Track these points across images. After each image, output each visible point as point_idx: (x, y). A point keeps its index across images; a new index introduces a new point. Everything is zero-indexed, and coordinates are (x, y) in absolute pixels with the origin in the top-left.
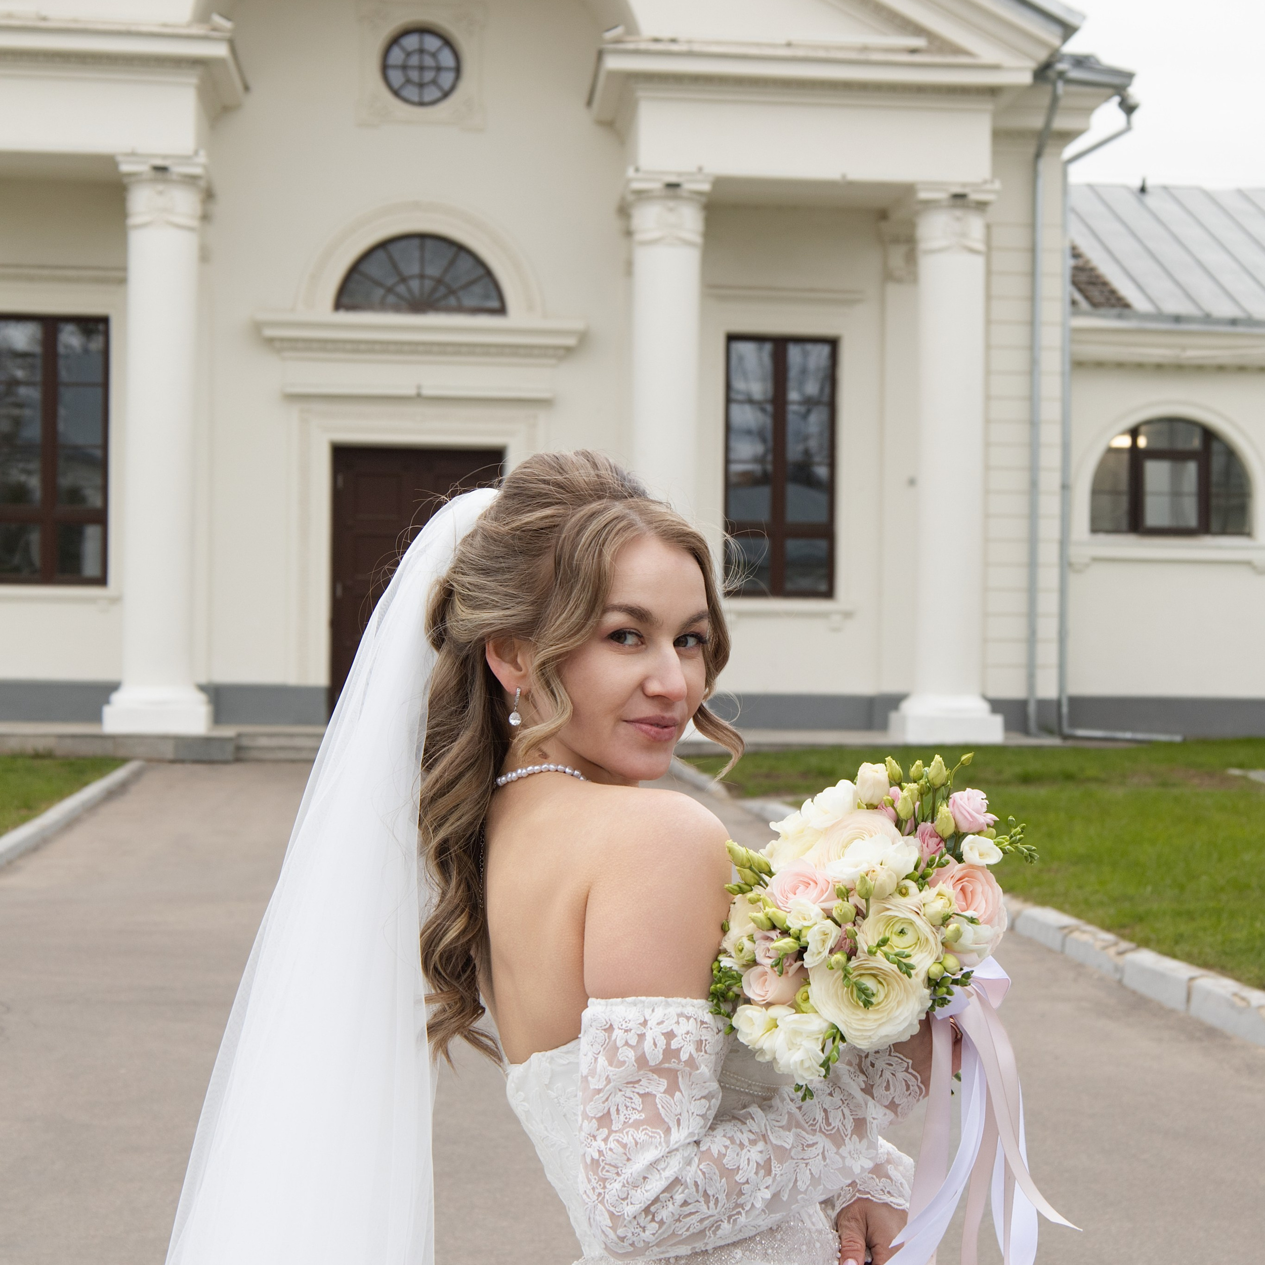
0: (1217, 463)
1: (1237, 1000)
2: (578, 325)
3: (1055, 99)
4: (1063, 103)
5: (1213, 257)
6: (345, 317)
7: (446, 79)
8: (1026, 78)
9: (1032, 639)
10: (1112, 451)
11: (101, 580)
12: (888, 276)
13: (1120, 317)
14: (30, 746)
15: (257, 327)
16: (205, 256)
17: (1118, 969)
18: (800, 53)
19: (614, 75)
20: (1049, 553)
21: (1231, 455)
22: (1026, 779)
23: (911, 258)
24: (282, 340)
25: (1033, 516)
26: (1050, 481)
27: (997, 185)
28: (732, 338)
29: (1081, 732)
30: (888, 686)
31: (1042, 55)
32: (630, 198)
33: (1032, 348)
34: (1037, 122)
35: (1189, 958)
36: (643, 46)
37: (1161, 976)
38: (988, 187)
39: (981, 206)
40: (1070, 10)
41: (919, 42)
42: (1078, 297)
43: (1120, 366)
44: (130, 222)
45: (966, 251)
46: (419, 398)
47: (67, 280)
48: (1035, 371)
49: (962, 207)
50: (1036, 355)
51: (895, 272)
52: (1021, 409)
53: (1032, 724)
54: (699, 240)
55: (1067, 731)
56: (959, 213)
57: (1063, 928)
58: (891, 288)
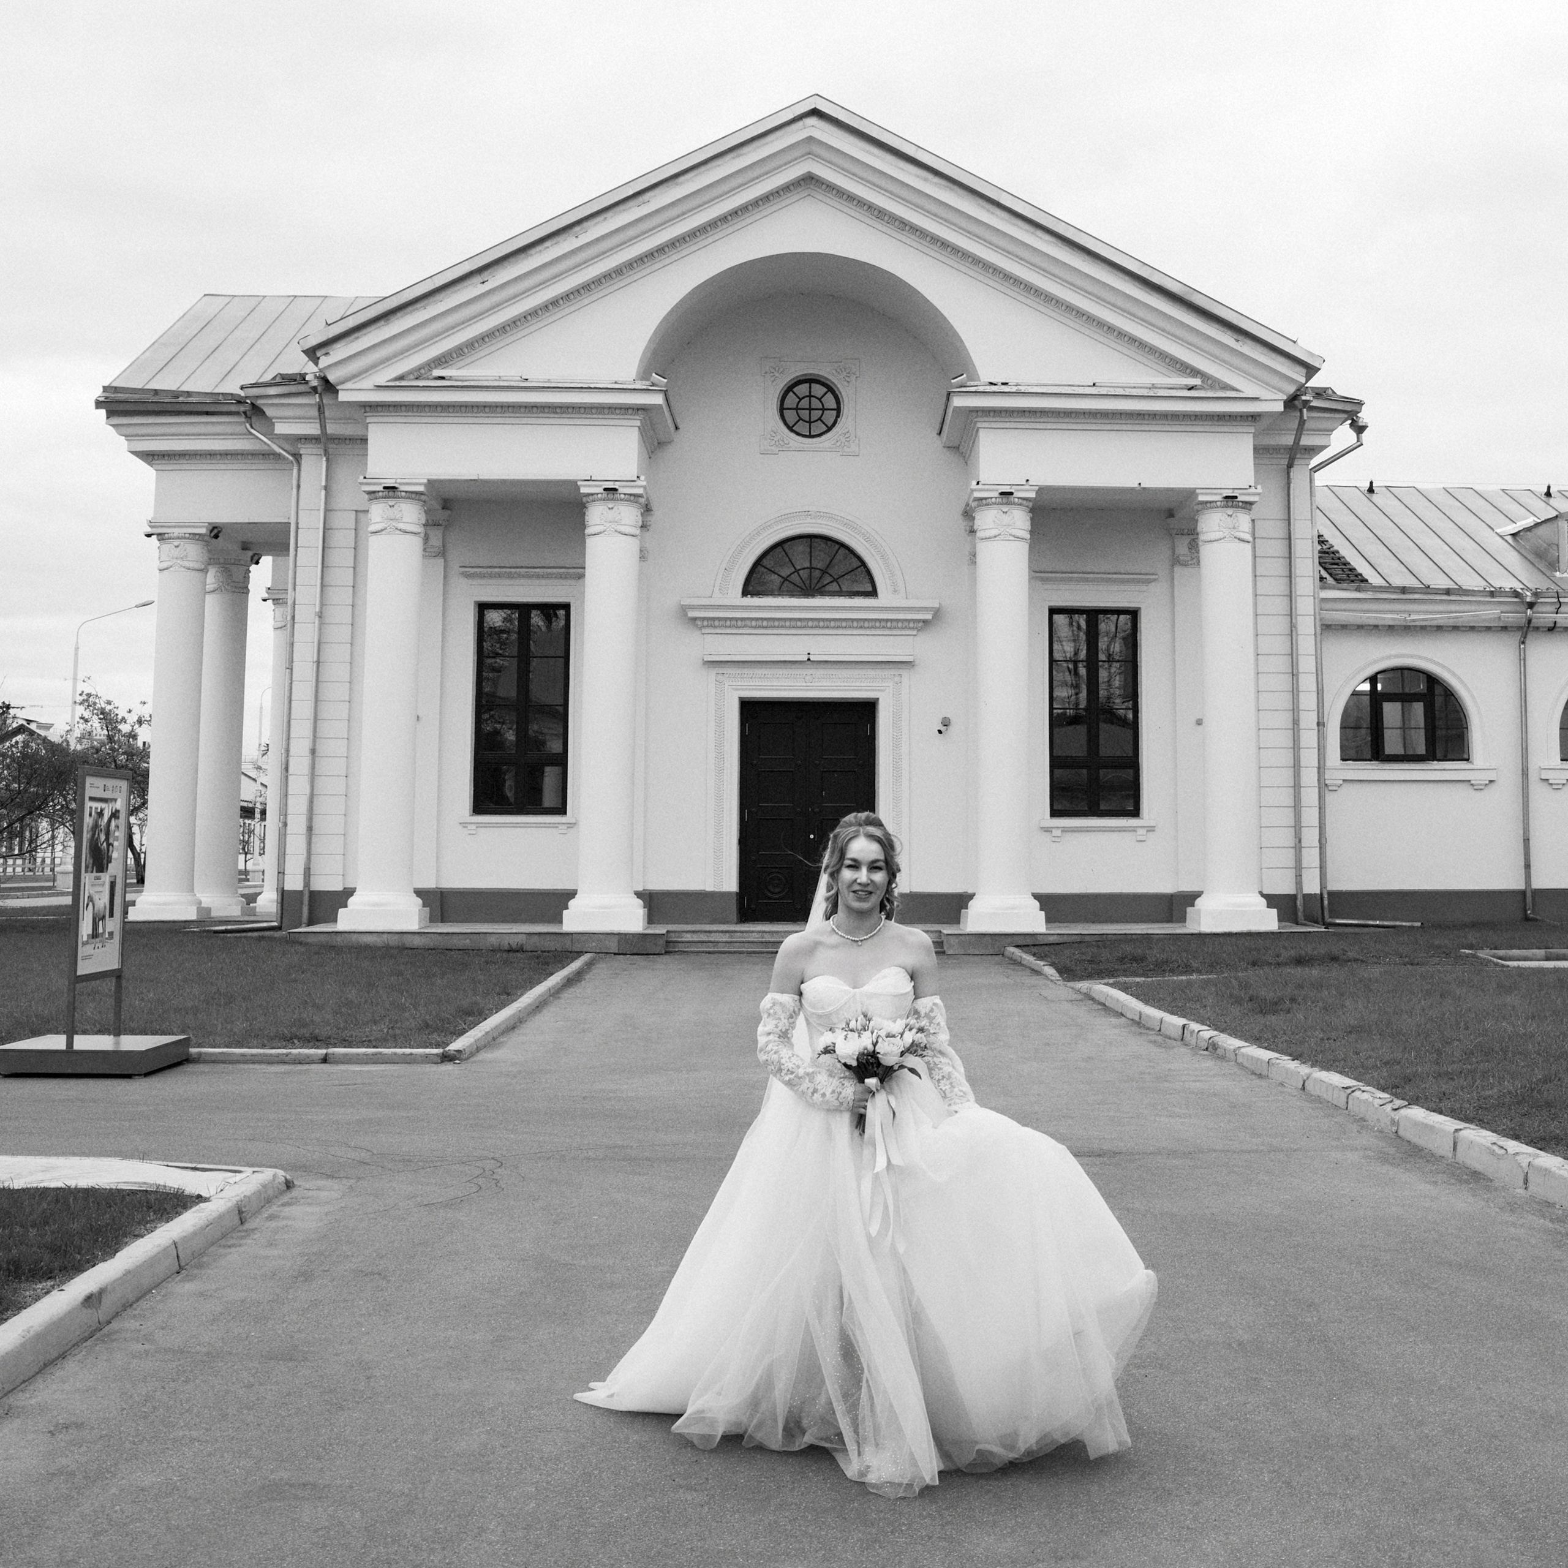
0: (1440, 702)
1: (1497, 1150)
2: (935, 604)
3: (1302, 422)
4: (1307, 426)
5: (1429, 542)
6: (751, 601)
7: (829, 417)
8: (1279, 407)
9: (1298, 846)
10: (1355, 694)
11: (561, 809)
12: (1175, 561)
13: (1358, 590)
14: (505, 942)
15: (684, 609)
16: (643, 556)
17: (1393, 1122)
18: (1104, 391)
19: (957, 410)
20: (1309, 777)
21: (1451, 695)
23: (1194, 546)
24: (703, 619)
25: (1296, 747)
26: (1309, 720)
27: (1260, 489)
28: (1053, 611)
29: (1338, 921)
30: (1187, 887)
31: (1291, 389)
32: (974, 504)
33: (1291, 614)
34: (1289, 440)
35: (1453, 1114)
36: (981, 389)
37: (1431, 1128)
38: (1252, 490)
39: (1248, 505)
40: (1312, 354)
41: (1197, 381)
42: (1324, 574)
43: (1360, 627)
44: (587, 531)
45: (1237, 540)
46: (809, 662)
47: (538, 577)
48: (1294, 633)
49: (1232, 507)
50: (1294, 621)
51: (1181, 558)
52: (1283, 664)
53: (1300, 914)
54: (1028, 536)
55: (1328, 920)
56: (1230, 511)
57: (1347, 1088)
58: (1178, 570)
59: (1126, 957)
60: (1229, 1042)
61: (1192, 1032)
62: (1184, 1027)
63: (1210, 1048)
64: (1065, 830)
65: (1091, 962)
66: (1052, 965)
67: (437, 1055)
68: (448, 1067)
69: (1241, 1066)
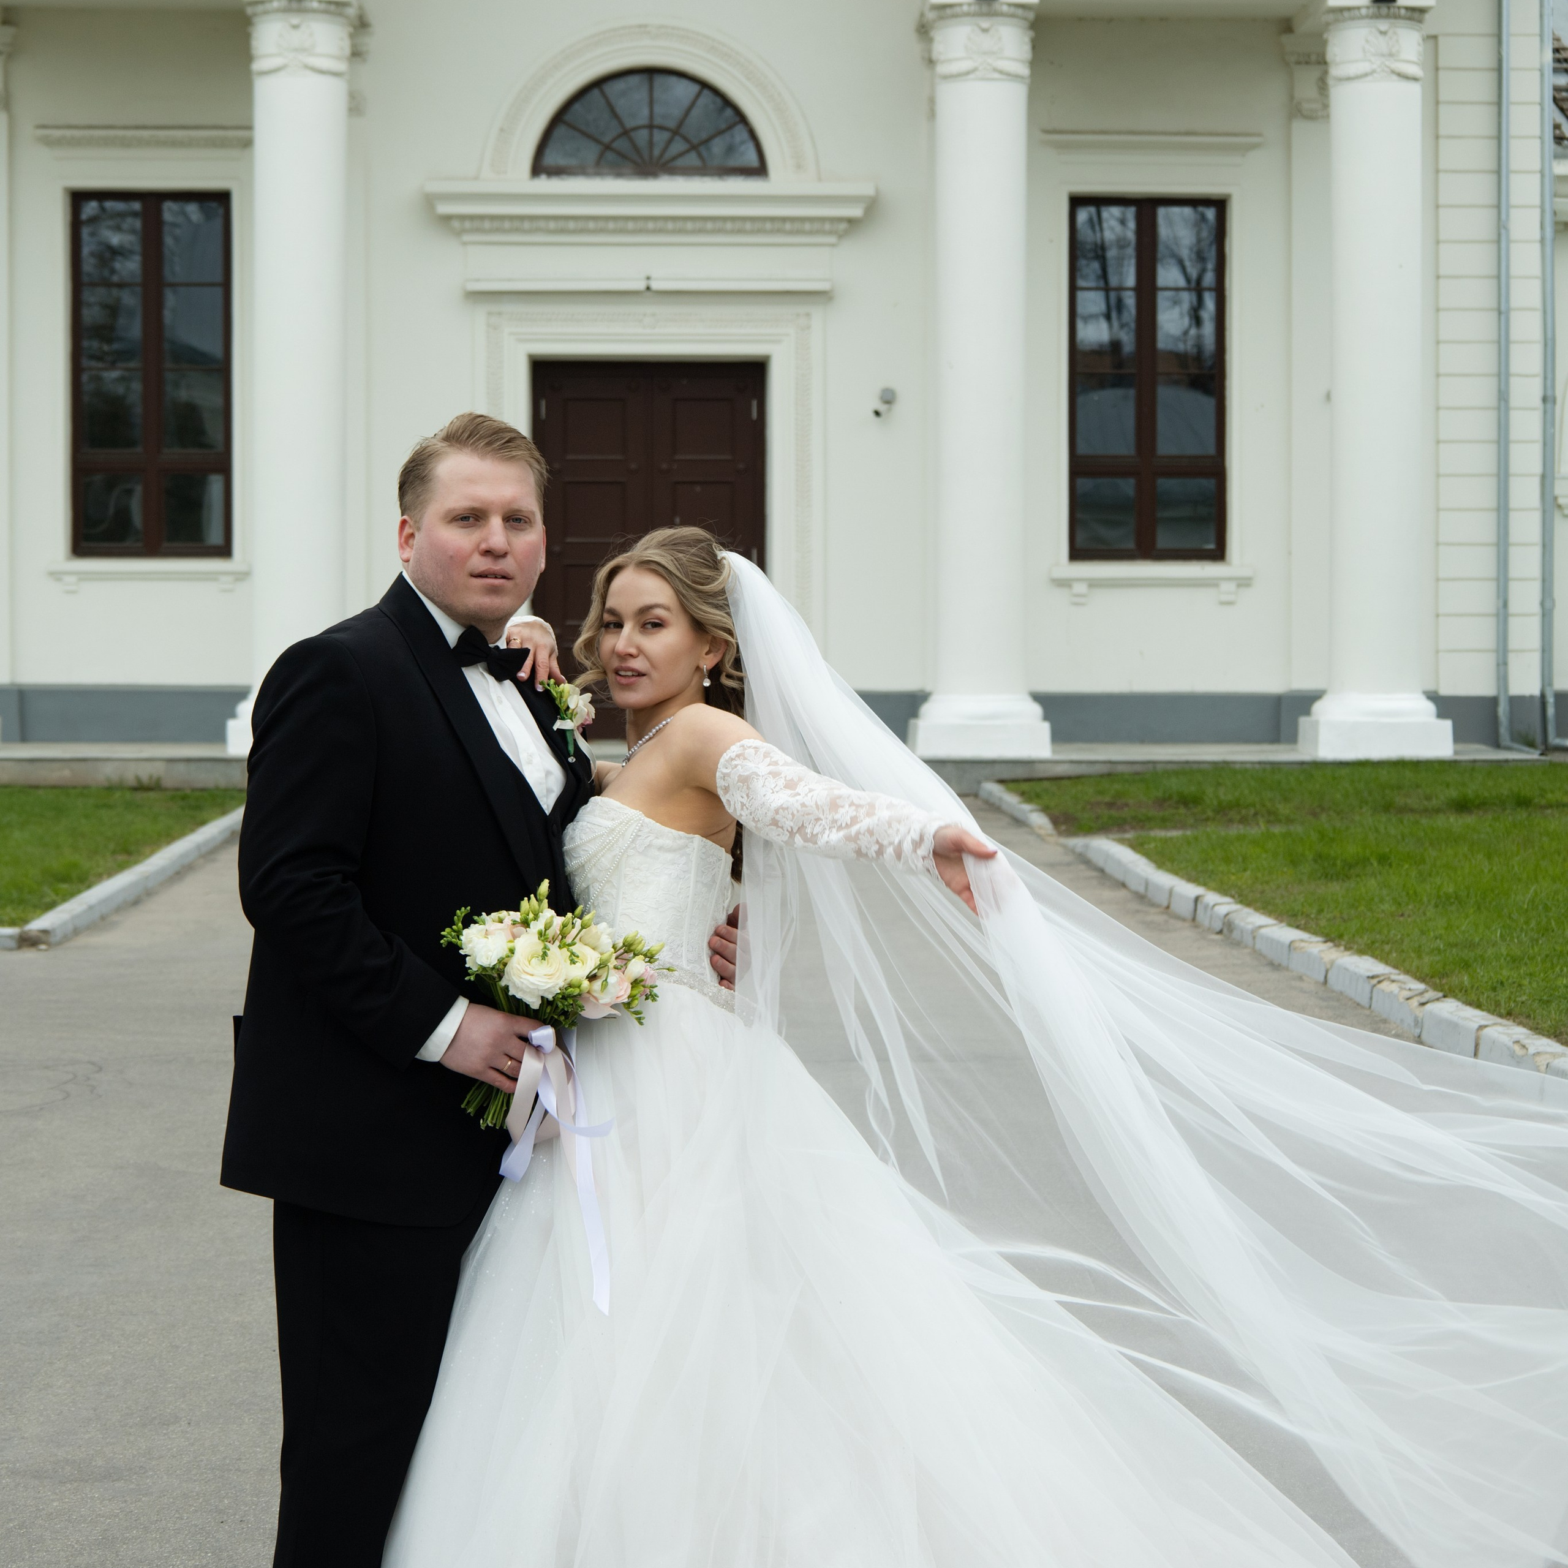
2: (867, 190)
6: (546, 185)
9: (1503, 614)
11: (224, 551)
12: (1296, 111)
14: (130, 775)
15: (429, 201)
16: (356, 106)
20: (1526, 493)
23: (1321, 86)
24: (463, 218)
25: (1503, 441)
26: (1526, 392)
28: (1077, 202)
30: (1298, 682)
32: (932, 16)
33: (1500, 206)
42: (1566, 130)
44: (257, 66)
45: (1395, 77)
46: (648, 294)
47: (175, 144)
48: (1503, 238)
49: (1388, 16)
50: (1503, 216)
51: (1306, 106)
52: (1481, 293)
53: (1504, 731)
54: (1025, 71)
55: (1554, 740)
56: (1383, 25)
57: (1373, 977)
58: (1299, 127)
59: (1170, 798)
60: (1251, 919)
61: (1206, 907)
62: (1197, 899)
63: (1225, 931)
64: (1094, 584)
65: (1110, 805)
66: (1045, 810)
67: (11, 937)
68: (29, 955)
69: (1257, 954)
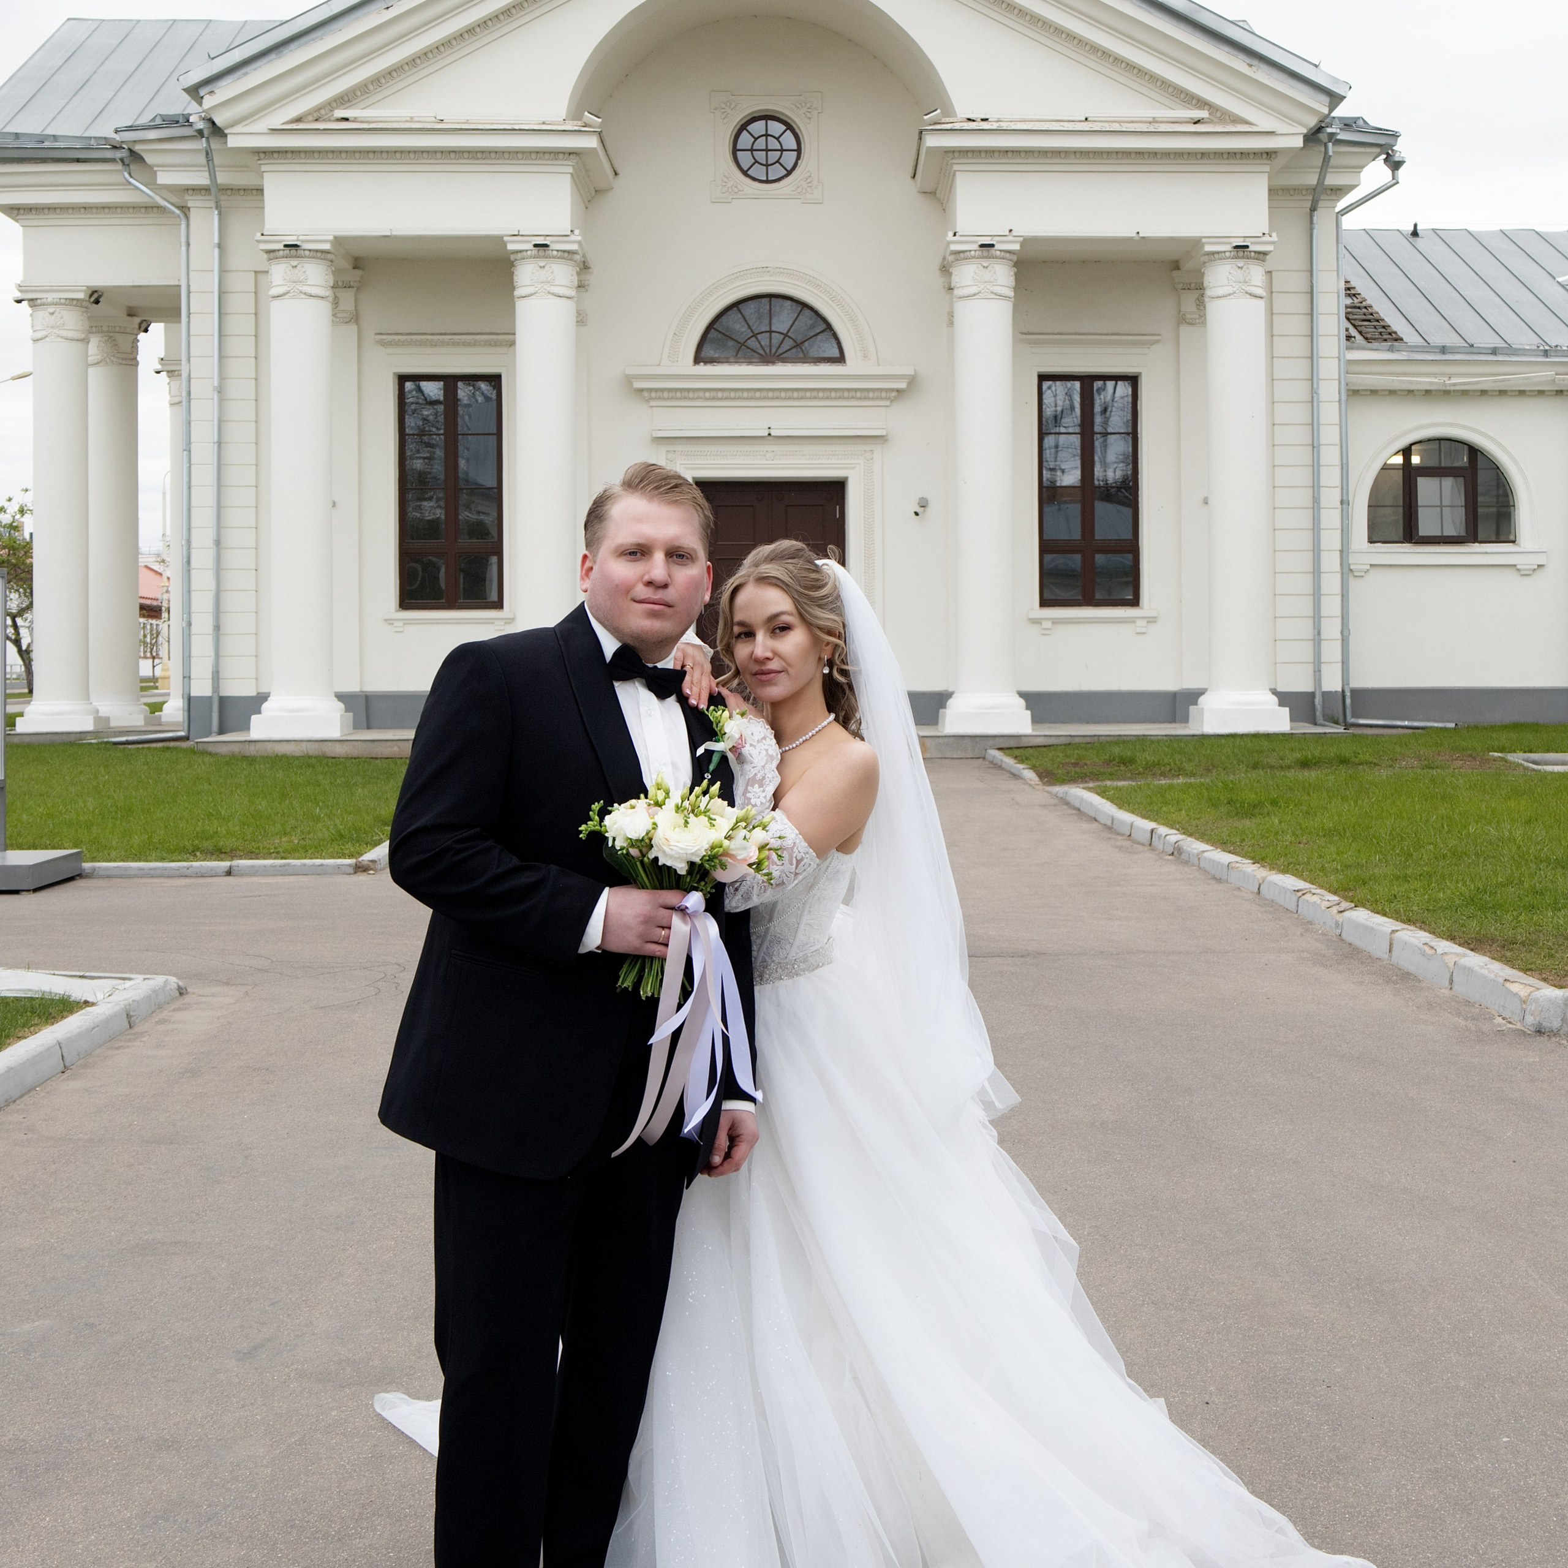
0: (1483, 477)
1: (1426, 948)
2: (910, 371)
3: (1326, 159)
4: (1333, 162)
5: (1477, 293)
6: (703, 369)
7: (789, 159)
8: (1299, 142)
9: (1317, 639)
10: (1386, 468)
11: (498, 605)
12: (1182, 320)
13: (1391, 349)
15: (629, 380)
16: (581, 319)
17: (1338, 925)
18: (1097, 127)
19: (931, 150)
20: (1331, 562)
21: (1495, 469)
22: (1305, 764)
23: (1200, 303)
24: (650, 390)
25: (1316, 529)
26: (1331, 497)
27: (1275, 237)
28: (1043, 378)
29: (1362, 721)
30: (1190, 683)
31: (1312, 122)
32: (951, 258)
33: (1312, 379)
34: (1312, 180)
35: (1397, 916)
36: (957, 126)
37: (1370, 930)
38: (1267, 238)
39: (1262, 255)
40: (1336, 80)
41: (1203, 114)
42: (1353, 332)
43: (1393, 392)
44: (517, 293)
45: (1249, 296)
46: (770, 438)
47: (465, 344)
48: (1315, 400)
49: (1243, 258)
50: (1315, 386)
51: (1187, 316)
52: (1301, 434)
53: (1318, 713)
54: (1011, 293)
55: (1350, 720)
56: (1240, 263)
58: (1184, 329)
62: (1152, 831)
64: (1056, 622)
69: (1203, 870)
